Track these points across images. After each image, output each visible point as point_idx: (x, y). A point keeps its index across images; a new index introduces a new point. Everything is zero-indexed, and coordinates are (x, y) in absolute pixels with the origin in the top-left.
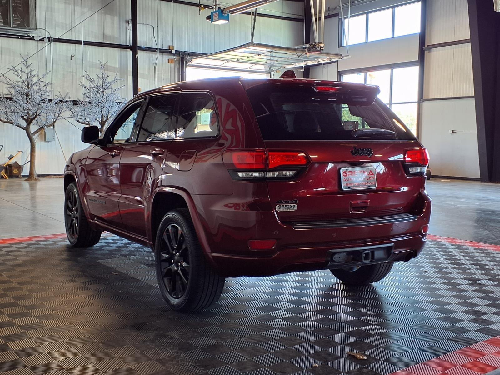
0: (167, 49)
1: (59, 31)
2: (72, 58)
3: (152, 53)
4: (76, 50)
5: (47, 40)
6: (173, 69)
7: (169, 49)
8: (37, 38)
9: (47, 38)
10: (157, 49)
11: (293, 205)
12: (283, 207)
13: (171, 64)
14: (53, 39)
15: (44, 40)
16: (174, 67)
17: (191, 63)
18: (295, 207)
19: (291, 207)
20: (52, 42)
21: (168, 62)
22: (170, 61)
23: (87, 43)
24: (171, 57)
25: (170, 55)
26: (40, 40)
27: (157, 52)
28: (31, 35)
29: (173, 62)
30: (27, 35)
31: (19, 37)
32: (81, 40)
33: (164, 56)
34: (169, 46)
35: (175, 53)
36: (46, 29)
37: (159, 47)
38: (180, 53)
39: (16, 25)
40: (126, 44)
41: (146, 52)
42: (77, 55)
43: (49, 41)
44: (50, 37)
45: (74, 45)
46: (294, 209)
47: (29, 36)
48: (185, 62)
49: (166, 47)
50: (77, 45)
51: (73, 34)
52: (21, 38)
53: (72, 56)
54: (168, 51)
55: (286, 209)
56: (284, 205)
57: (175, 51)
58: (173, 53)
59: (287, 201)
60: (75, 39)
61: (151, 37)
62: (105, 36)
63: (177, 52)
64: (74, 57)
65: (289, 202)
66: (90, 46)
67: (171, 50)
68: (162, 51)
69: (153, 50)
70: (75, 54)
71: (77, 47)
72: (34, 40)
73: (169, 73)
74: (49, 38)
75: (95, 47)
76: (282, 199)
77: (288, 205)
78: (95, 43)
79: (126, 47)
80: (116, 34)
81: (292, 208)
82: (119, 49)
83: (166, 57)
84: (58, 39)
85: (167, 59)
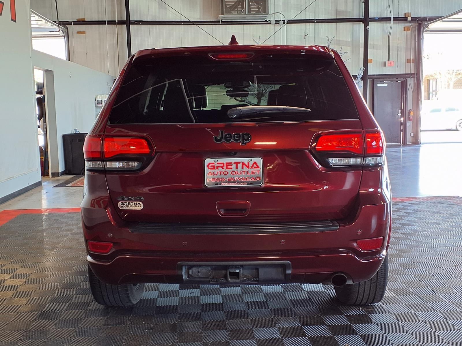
0: (403, 17)
1: (294, 13)
2: (306, 36)
3: (387, 23)
4: (309, 29)
5: (281, 22)
6: (409, 36)
7: (405, 17)
8: (273, 22)
9: (282, 20)
10: (391, 18)
11: (138, 202)
12: (127, 204)
13: (407, 32)
14: (287, 21)
15: (279, 23)
16: (410, 35)
17: (428, 28)
18: (140, 205)
19: (135, 205)
20: (286, 24)
21: (404, 30)
22: (406, 29)
23: (319, 21)
24: (407, 25)
25: (407, 23)
26: (276, 23)
27: (391, 21)
28: (267, 19)
29: (410, 29)
30: (264, 20)
31: (258, 23)
32: (314, 19)
33: (400, 24)
34: (406, 13)
35: (411, 20)
36: (281, 12)
37: (393, 16)
38: (417, 19)
39: (254, 12)
40: (359, 17)
41: (380, 23)
42: (310, 34)
43: (284, 23)
44: (284, 19)
45: (308, 24)
46: (140, 207)
47: (266, 21)
48: (422, 28)
49: (402, 15)
50: (310, 24)
51: (307, 13)
52: (259, 24)
53: (305, 35)
54: (404, 19)
55: (130, 207)
56: (128, 202)
57: (411, 18)
58: (408, 20)
59: (130, 198)
60: (309, 18)
61: (386, 7)
62: (338, 12)
63: (414, 19)
64: (307, 36)
65: (132, 199)
66: (323, 24)
67: (407, 17)
68: (397, 19)
69: (387, 20)
70: (308, 32)
71: (310, 26)
72: (270, 23)
73: (405, 41)
74: (284, 21)
75: (328, 23)
76: (124, 196)
77: (132, 203)
78: (327, 20)
79: (358, 20)
80: (349, 9)
81: (137, 206)
82: (352, 23)
83: (401, 25)
84: (292, 20)
85: (403, 27)
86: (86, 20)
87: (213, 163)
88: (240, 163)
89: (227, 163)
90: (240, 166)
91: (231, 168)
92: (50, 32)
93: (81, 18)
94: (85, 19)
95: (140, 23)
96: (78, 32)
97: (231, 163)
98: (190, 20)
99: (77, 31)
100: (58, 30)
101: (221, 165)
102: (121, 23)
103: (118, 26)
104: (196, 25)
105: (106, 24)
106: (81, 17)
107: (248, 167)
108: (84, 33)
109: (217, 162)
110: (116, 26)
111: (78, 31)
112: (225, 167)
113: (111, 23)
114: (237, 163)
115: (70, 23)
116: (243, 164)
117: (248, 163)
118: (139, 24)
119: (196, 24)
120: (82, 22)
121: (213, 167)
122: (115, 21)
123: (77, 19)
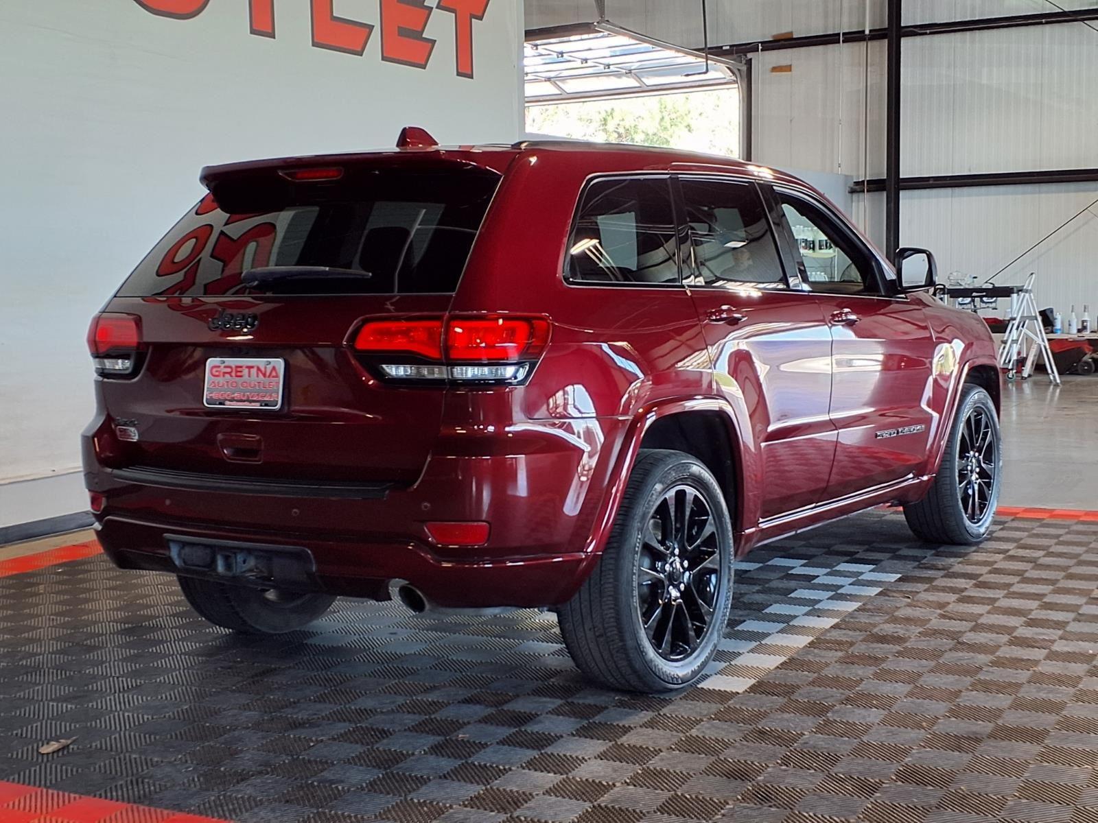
11: (133, 429)
12: (123, 431)
18: (135, 433)
46: (135, 438)
55: (126, 436)
56: (124, 428)
59: (125, 420)
65: (128, 422)
76: (120, 417)
77: (128, 430)
81: (133, 435)
86: (794, 37)
87: (219, 367)
88: (252, 367)
89: (237, 367)
90: (254, 371)
91: (241, 376)
92: (687, 75)
93: (784, 31)
94: (791, 33)
95: (928, 31)
96: (775, 69)
97: (241, 367)
98: (1066, 10)
99: (771, 67)
100: (704, 70)
101: (229, 370)
102: (876, 35)
103: (869, 43)
104: (1081, 23)
105: (839, 42)
106: (784, 29)
107: (264, 375)
108: (788, 68)
109: (223, 365)
110: (865, 43)
111: (775, 66)
112: (233, 374)
113: (854, 37)
114: (250, 368)
115: (753, 48)
116: (259, 369)
117: (266, 368)
118: (926, 34)
119: (1083, 20)
120: (783, 42)
121: (217, 374)
122: (864, 31)
123: (774, 36)
